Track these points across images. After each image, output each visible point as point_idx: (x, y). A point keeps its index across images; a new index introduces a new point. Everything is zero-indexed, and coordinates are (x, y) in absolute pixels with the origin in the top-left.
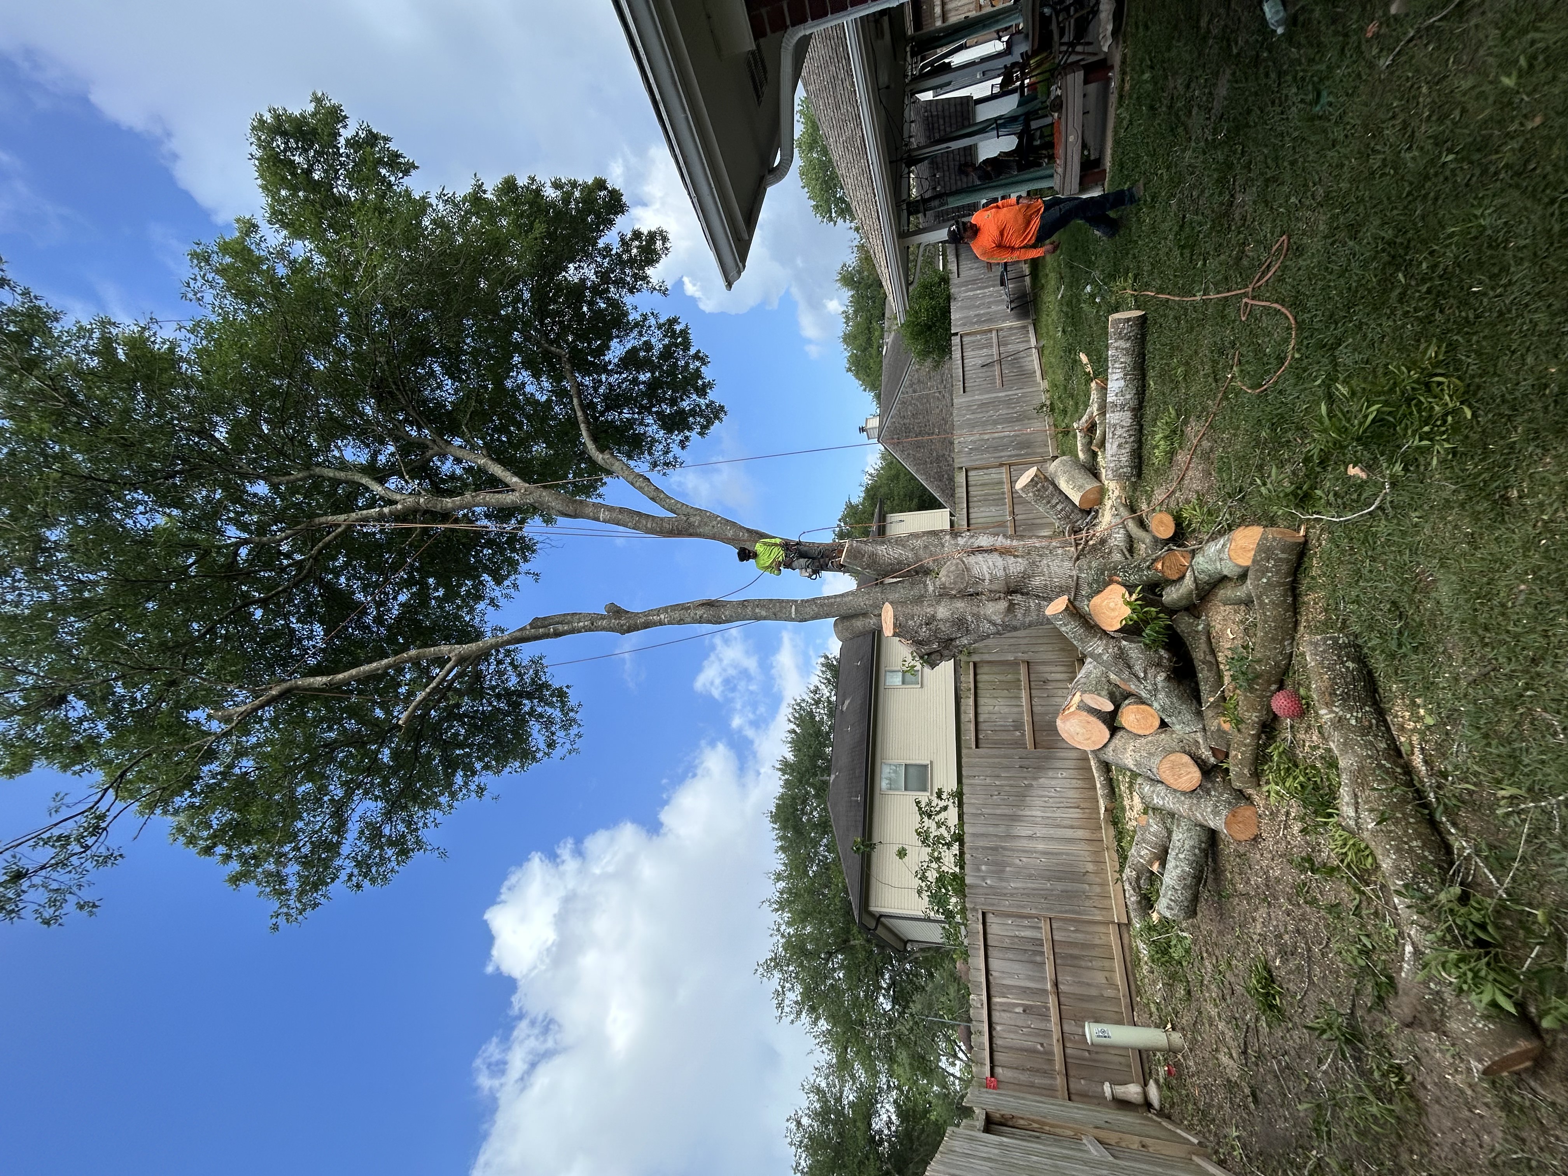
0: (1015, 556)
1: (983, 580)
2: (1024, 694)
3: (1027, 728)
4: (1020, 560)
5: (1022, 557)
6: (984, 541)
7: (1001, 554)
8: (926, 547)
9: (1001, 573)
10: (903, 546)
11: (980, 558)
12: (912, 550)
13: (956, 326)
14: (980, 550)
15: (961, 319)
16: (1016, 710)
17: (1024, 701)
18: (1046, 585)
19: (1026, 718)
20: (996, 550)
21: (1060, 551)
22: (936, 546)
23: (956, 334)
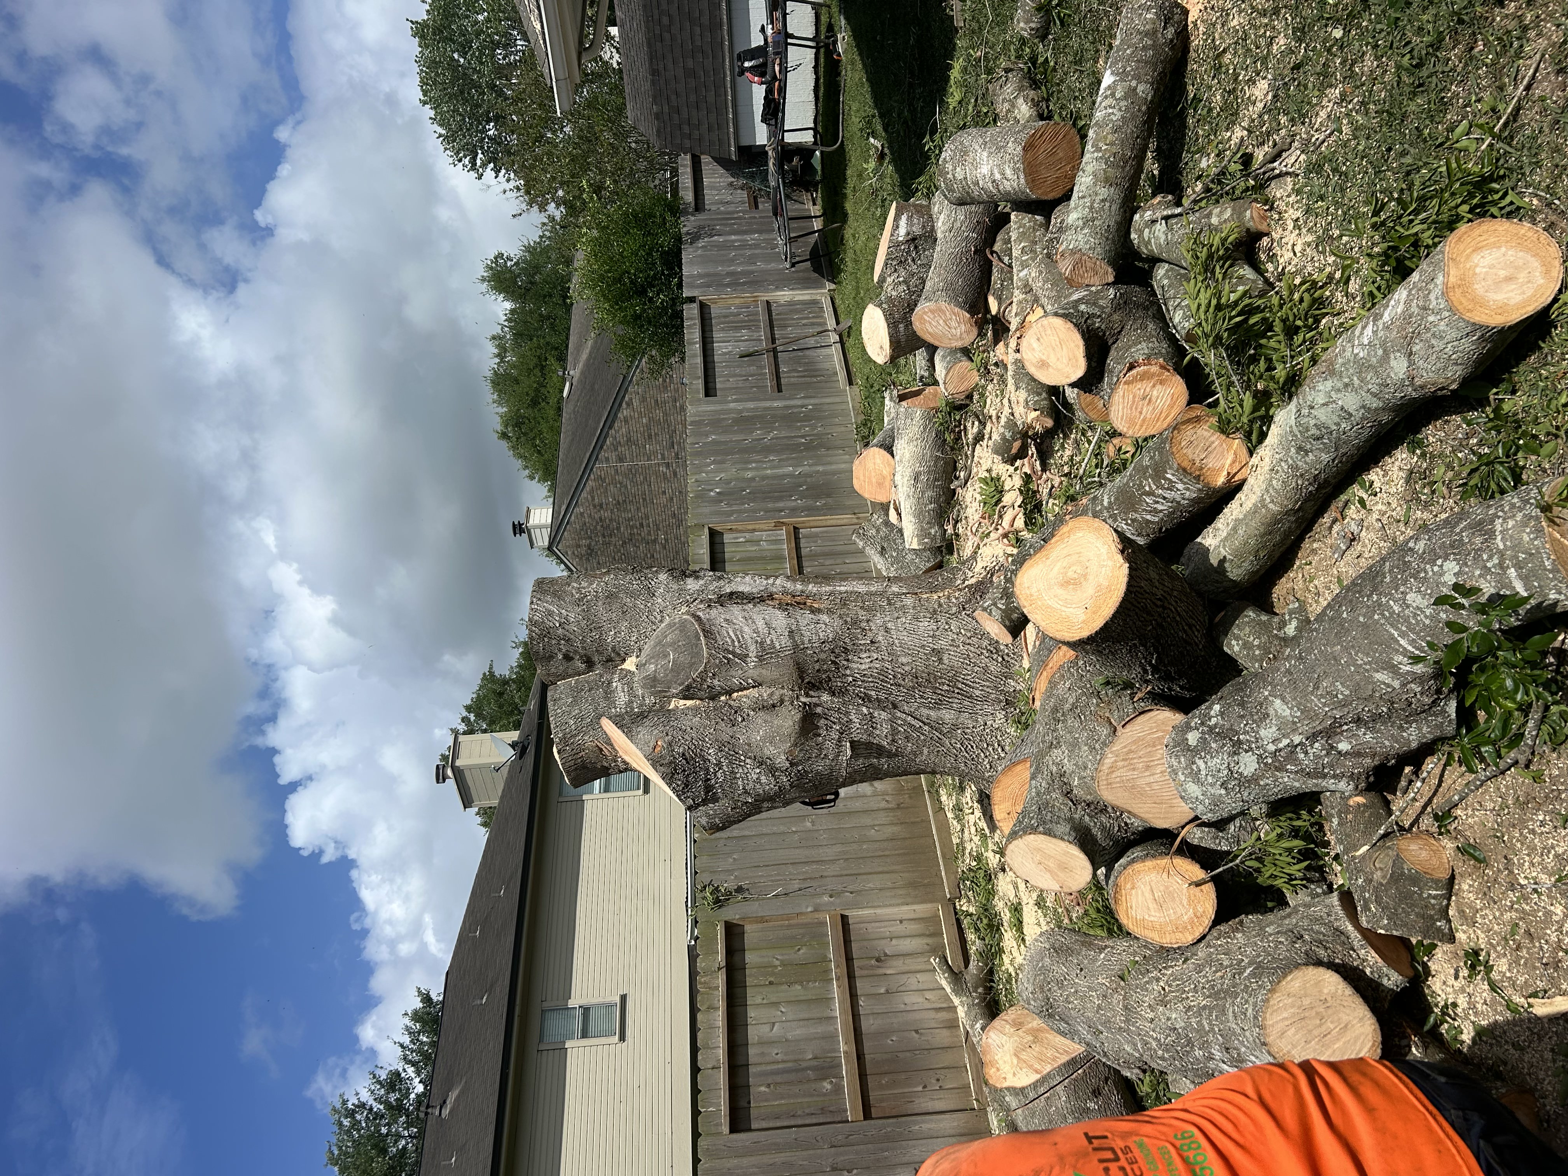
0: (813, 611)
1: (744, 657)
2: (837, 992)
3: (847, 1071)
4: (825, 618)
5: (830, 612)
6: (746, 584)
7: (783, 607)
8: (611, 597)
9: (782, 642)
10: (555, 594)
11: (736, 612)
12: (578, 602)
13: (692, 286)
14: (736, 597)
15: (700, 276)
16: (820, 1029)
17: (838, 1007)
18: (883, 672)
19: (844, 1046)
20: (771, 597)
21: (909, 601)
22: (633, 595)
23: (692, 300)
